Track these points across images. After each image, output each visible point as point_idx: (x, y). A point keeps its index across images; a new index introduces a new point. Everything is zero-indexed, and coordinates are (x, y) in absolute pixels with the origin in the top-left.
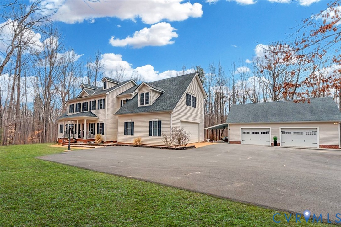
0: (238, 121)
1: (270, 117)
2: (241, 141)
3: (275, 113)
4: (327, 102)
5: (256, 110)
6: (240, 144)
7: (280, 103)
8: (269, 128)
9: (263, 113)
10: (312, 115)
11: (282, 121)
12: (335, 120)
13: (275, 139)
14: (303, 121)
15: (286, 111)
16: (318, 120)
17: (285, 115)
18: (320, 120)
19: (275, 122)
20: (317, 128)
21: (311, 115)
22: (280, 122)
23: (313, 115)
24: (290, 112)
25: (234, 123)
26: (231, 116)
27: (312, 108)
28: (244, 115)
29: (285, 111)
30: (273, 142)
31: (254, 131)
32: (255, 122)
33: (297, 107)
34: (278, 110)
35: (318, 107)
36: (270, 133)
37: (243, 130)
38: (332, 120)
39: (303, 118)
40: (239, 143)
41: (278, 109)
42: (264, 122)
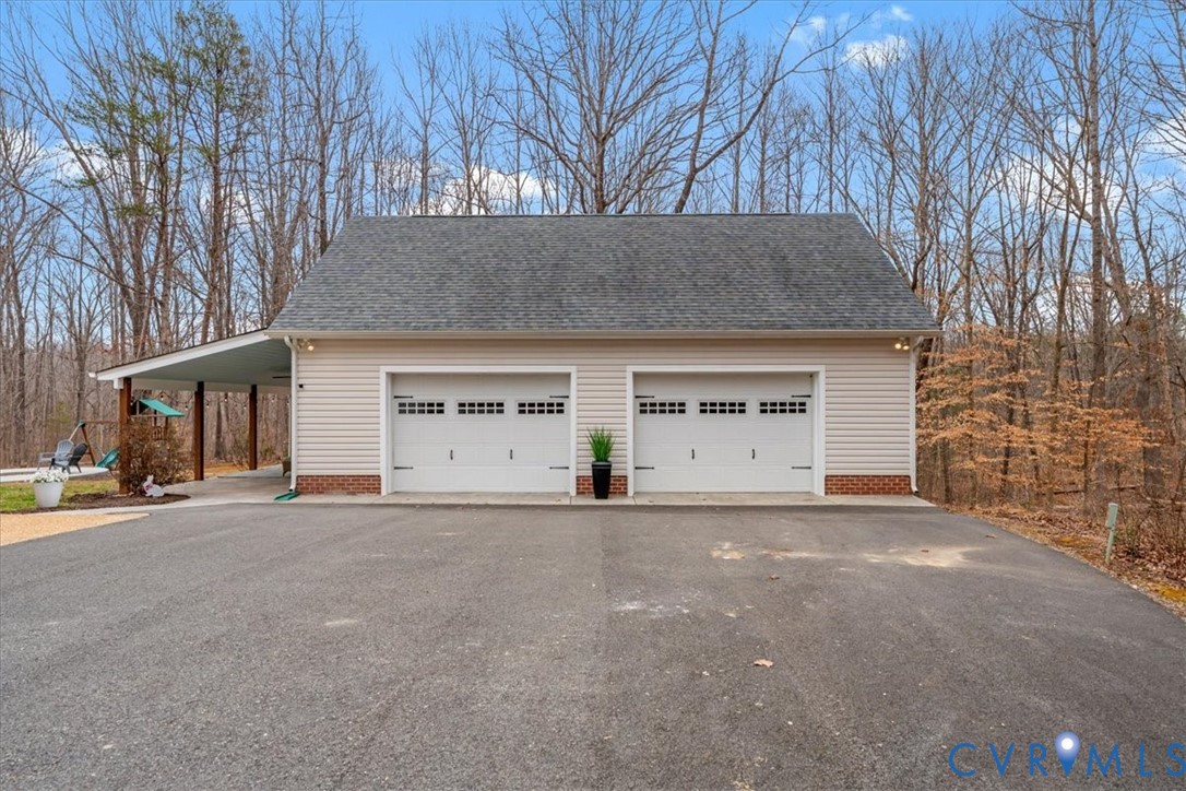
0: (368, 317)
1: (574, 300)
2: (383, 470)
3: (601, 277)
4: (840, 237)
5: (495, 256)
6: (379, 493)
7: (630, 225)
8: (568, 376)
9: (534, 271)
10: (790, 297)
11: (643, 321)
12: (898, 324)
13: (601, 447)
14: (751, 327)
15: (662, 267)
16: (823, 326)
17: (655, 291)
18: (833, 326)
19: (603, 333)
20: (812, 376)
21: (784, 296)
22: (629, 333)
23: (796, 295)
24: (683, 275)
25: (328, 333)
26: (325, 281)
27: (784, 258)
28: (412, 277)
29: (653, 269)
30: (590, 473)
31: (477, 399)
32: (477, 324)
33: (715, 249)
34: (617, 262)
35: (806, 256)
36: (572, 406)
37: (405, 390)
38: (886, 324)
39: (751, 312)
40: (371, 484)
41: (620, 255)
42: (535, 331)
